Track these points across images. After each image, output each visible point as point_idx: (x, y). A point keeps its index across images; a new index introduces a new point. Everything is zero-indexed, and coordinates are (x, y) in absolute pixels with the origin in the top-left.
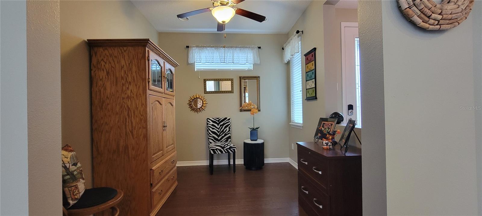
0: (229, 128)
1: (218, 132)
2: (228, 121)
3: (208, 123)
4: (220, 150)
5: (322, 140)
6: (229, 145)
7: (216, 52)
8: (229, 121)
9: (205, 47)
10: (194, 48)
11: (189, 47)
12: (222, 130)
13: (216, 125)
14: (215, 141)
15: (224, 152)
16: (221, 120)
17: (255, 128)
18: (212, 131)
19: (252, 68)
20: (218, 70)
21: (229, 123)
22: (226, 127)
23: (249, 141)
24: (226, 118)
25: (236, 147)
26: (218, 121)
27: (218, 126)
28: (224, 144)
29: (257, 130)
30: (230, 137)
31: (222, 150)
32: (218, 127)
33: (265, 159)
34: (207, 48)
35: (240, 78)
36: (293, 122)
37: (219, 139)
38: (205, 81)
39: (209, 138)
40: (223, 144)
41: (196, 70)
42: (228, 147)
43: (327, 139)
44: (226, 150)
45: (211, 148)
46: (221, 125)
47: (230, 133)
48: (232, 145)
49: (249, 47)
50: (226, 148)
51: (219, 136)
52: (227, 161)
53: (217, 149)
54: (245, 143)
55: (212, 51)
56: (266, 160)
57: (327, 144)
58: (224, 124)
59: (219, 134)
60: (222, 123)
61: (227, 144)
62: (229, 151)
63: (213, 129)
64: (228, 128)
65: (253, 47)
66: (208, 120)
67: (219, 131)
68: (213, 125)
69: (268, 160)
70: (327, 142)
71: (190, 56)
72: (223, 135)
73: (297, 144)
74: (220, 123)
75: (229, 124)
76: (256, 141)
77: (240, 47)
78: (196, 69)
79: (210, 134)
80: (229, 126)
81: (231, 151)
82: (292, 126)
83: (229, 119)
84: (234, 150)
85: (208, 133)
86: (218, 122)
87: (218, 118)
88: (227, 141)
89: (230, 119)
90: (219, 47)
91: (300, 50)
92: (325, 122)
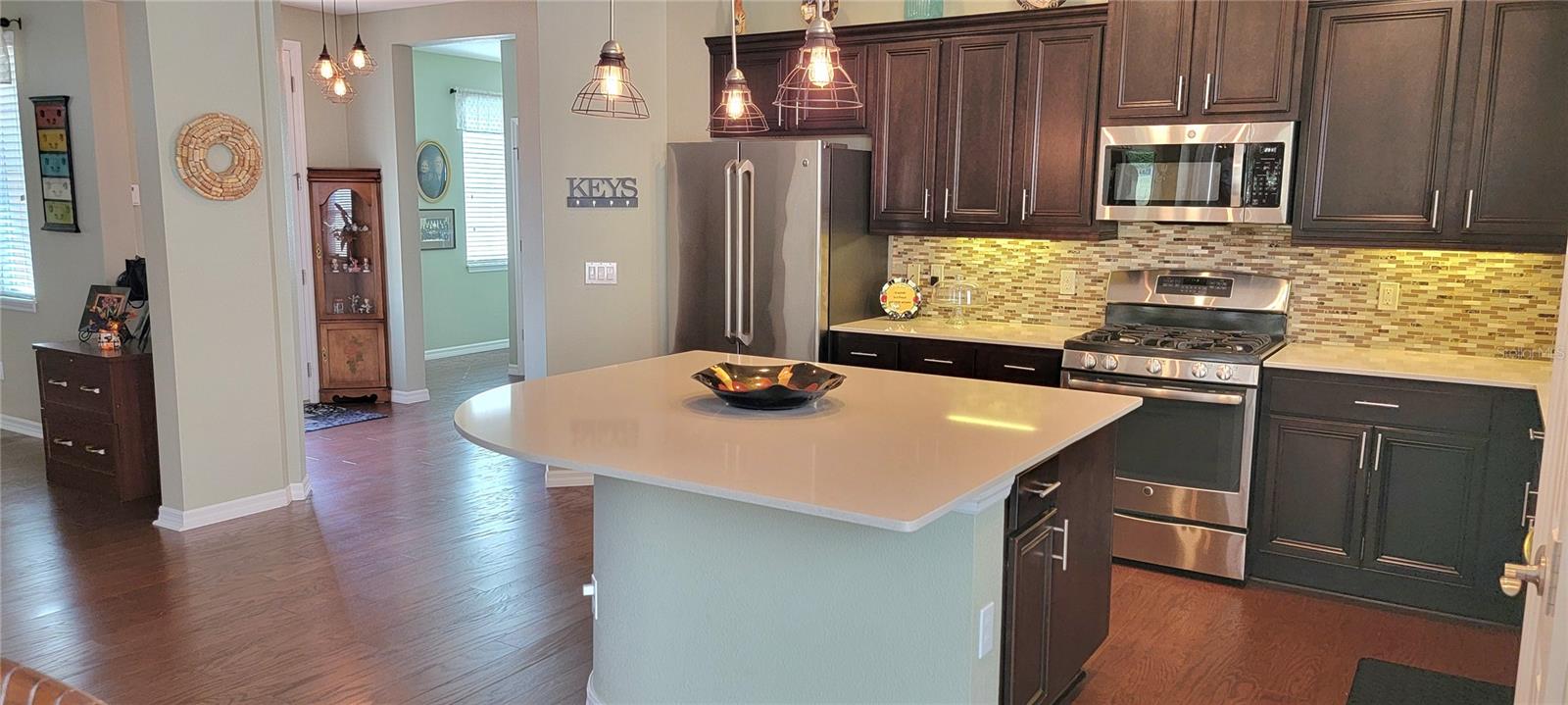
5: (97, 332)
43: (108, 329)
57: (109, 338)
73: (34, 346)
91: (14, 76)
92: (103, 295)
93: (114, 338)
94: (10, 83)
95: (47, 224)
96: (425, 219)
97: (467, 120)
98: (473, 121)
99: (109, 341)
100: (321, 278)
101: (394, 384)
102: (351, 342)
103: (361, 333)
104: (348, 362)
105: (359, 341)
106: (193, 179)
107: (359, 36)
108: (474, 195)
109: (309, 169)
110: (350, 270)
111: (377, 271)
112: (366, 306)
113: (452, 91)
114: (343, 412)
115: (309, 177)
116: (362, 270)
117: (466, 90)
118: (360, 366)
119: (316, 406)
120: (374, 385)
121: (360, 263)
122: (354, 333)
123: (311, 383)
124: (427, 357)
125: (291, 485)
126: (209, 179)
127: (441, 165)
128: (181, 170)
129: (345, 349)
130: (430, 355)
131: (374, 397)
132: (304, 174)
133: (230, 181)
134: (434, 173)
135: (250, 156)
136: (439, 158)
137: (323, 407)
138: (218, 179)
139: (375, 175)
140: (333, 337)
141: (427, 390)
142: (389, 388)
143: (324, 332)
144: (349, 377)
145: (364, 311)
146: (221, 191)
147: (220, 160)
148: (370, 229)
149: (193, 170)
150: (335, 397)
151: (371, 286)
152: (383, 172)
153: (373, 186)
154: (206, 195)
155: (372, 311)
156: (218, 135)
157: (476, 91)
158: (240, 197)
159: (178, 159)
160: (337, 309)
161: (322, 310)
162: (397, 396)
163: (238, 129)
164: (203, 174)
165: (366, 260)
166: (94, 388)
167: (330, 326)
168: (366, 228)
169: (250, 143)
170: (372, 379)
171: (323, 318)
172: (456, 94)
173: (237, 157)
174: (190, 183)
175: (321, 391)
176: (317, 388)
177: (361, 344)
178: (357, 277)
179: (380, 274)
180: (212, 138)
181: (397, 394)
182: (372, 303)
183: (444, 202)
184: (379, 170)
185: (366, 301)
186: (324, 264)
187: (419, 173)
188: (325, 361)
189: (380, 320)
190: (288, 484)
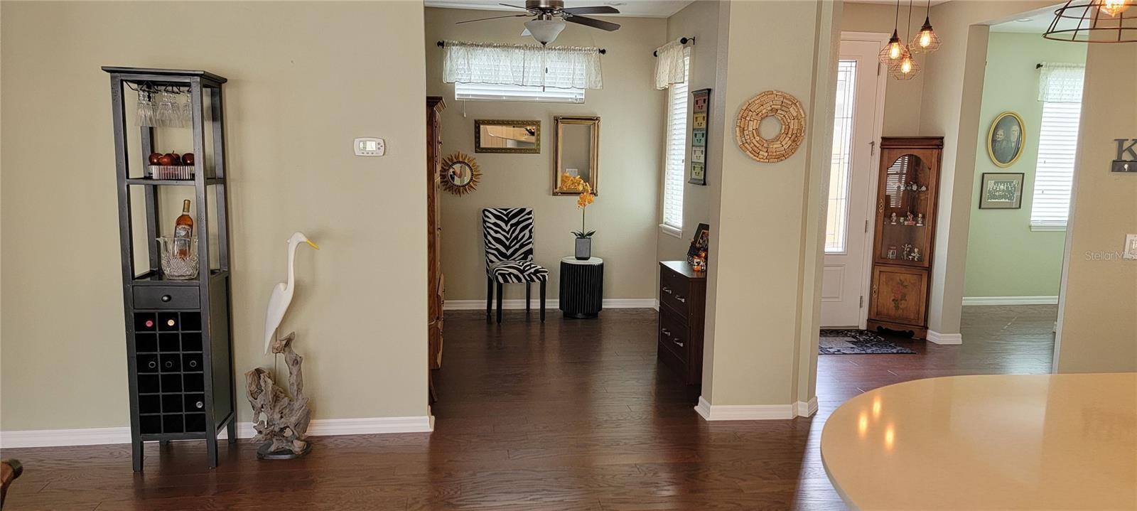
0: (530, 231)
1: (507, 239)
2: (527, 217)
3: (486, 219)
4: (517, 277)
5: (693, 257)
6: (532, 266)
7: (503, 57)
8: (531, 216)
9: (481, 46)
10: (454, 48)
11: (445, 44)
12: (514, 235)
13: (503, 224)
14: (500, 258)
15: (524, 280)
16: (513, 212)
17: (585, 233)
18: (495, 239)
19: (583, 97)
20: (507, 99)
21: (531, 221)
22: (523, 229)
23: (572, 261)
24: (525, 209)
25: (546, 272)
26: (506, 215)
27: (507, 226)
28: (523, 264)
29: (590, 238)
30: (530, 251)
31: (521, 276)
32: (507, 229)
33: (603, 300)
34: (486, 49)
35: (557, 120)
36: (666, 224)
37: (509, 253)
38: (478, 124)
39: (488, 252)
40: (521, 264)
41: (456, 97)
42: (532, 270)
43: (699, 256)
44: (529, 275)
45: (499, 272)
46: (512, 225)
47: (530, 243)
48: (539, 267)
49: (580, 50)
50: (528, 272)
51: (507, 248)
52: (524, 302)
53: (511, 273)
54: (562, 264)
55: (496, 56)
56: (606, 302)
57: (698, 263)
58: (518, 223)
59: (508, 243)
60: (514, 221)
61: (530, 265)
62: (534, 278)
63: (496, 232)
64: (527, 231)
65: (589, 50)
66: (487, 213)
67: (509, 237)
68: (495, 224)
69: (609, 302)
70: (699, 260)
71: (448, 65)
72: (517, 246)
73: (660, 263)
74: (510, 219)
75: (531, 224)
76: (585, 261)
77: (559, 49)
78: (458, 94)
79: (490, 242)
80: (531, 226)
81: (538, 278)
82: (664, 231)
83: (530, 213)
84: (544, 277)
85: (487, 241)
86: (506, 219)
87: (506, 210)
88: (525, 258)
89: (531, 211)
90: (512, 47)
91: (686, 78)
92: (705, 231)
93: (702, 263)
94: (683, 83)
95: (691, 179)
96: (993, 182)
97: (1050, 92)
98: (1055, 92)
99: (698, 265)
100: (880, 228)
101: (931, 325)
102: (898, 283)
103: (907, 277)
104: (893, 300)
105: (905, 284)
106: (746, 145)
107: (928, 18)
108: (1047, 161)
109: (883, 138)
110: (906, 223)
111: (928, 226)
112: (916, 255)
113: (1039, 66)
114: (881, 341)
115: (882, 145)
116: (916, 224)
117: (1053, 64)
118: (903, 305)
119: (861, 332)
120: (913, 322)
121: (915, 216)
122: (902, 277)
123: (862, 312)
124: (964, 303)
125: (799, 402)
126: (758, 145)
127: (1017, 134)
128: (738, 138)
129: (892, 289)
130: (969, 301)
131: (912, 333)
132: (878, 142)
133: (775, 146)
134: (1008, 141)
135: (794, 125)
136: (1016, 128)
137: (867, 334)
138: (765, 145)
139: (938, 142)
140: (883, 277)
141: (960, 335)
142: (926, 328)
143: (877, 273)
144: (892, 312)
145: (913, 259)
146: (766, 154)
147: (771, 129)
148: (927, 189)
149: (747, 137)
150: (879, 328)
151: (923, 238)
152: (946, 140)
153: (935, 152)
154: (755, 157)
155: (920, 259)
156: (769, 108)
157: (1065, 64)
158: (782, 160)
159: (738, 129)
160: (890, 255)
161: (878, 253)
162: (933, 336)
163: (789, 101)
164: (754, 141)
165: (920, 215)
166: (682, 298)
167: (883, 269)
168: (924, 188)
169: (795, 114)
170: (912, 317)
171: (879, 261)
172: (1042, 68)
173: (784, 127)
174: (744, 148)
175: (869, 320)
176: (866, 317)
177: (905, 287)
178: (912, 229)
179: (930, 228)
180: (764, 111)
181: (931, 334)
182: (921, 253)
183: (1015, 167)
184: (942, 138)
185: (916, 250)
186: (885, 216)
187: (994, 141)
188: (875, 296)
189: (926, 269)
190: (797, 401)
